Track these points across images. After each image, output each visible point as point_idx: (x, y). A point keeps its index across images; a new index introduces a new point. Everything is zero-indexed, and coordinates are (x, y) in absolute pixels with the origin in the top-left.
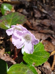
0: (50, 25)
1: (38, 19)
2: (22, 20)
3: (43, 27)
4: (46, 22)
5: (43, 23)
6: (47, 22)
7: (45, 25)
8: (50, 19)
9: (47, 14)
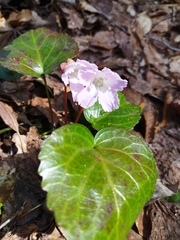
0: (115, 46)
1: (80, 35)
2: (67, 47)
3: (101, 54)
4: (102, 38)
5: (95, 44)
6: (106, 39)
7: (103, 49)
8: (110, 28)
9: (97, 14)
